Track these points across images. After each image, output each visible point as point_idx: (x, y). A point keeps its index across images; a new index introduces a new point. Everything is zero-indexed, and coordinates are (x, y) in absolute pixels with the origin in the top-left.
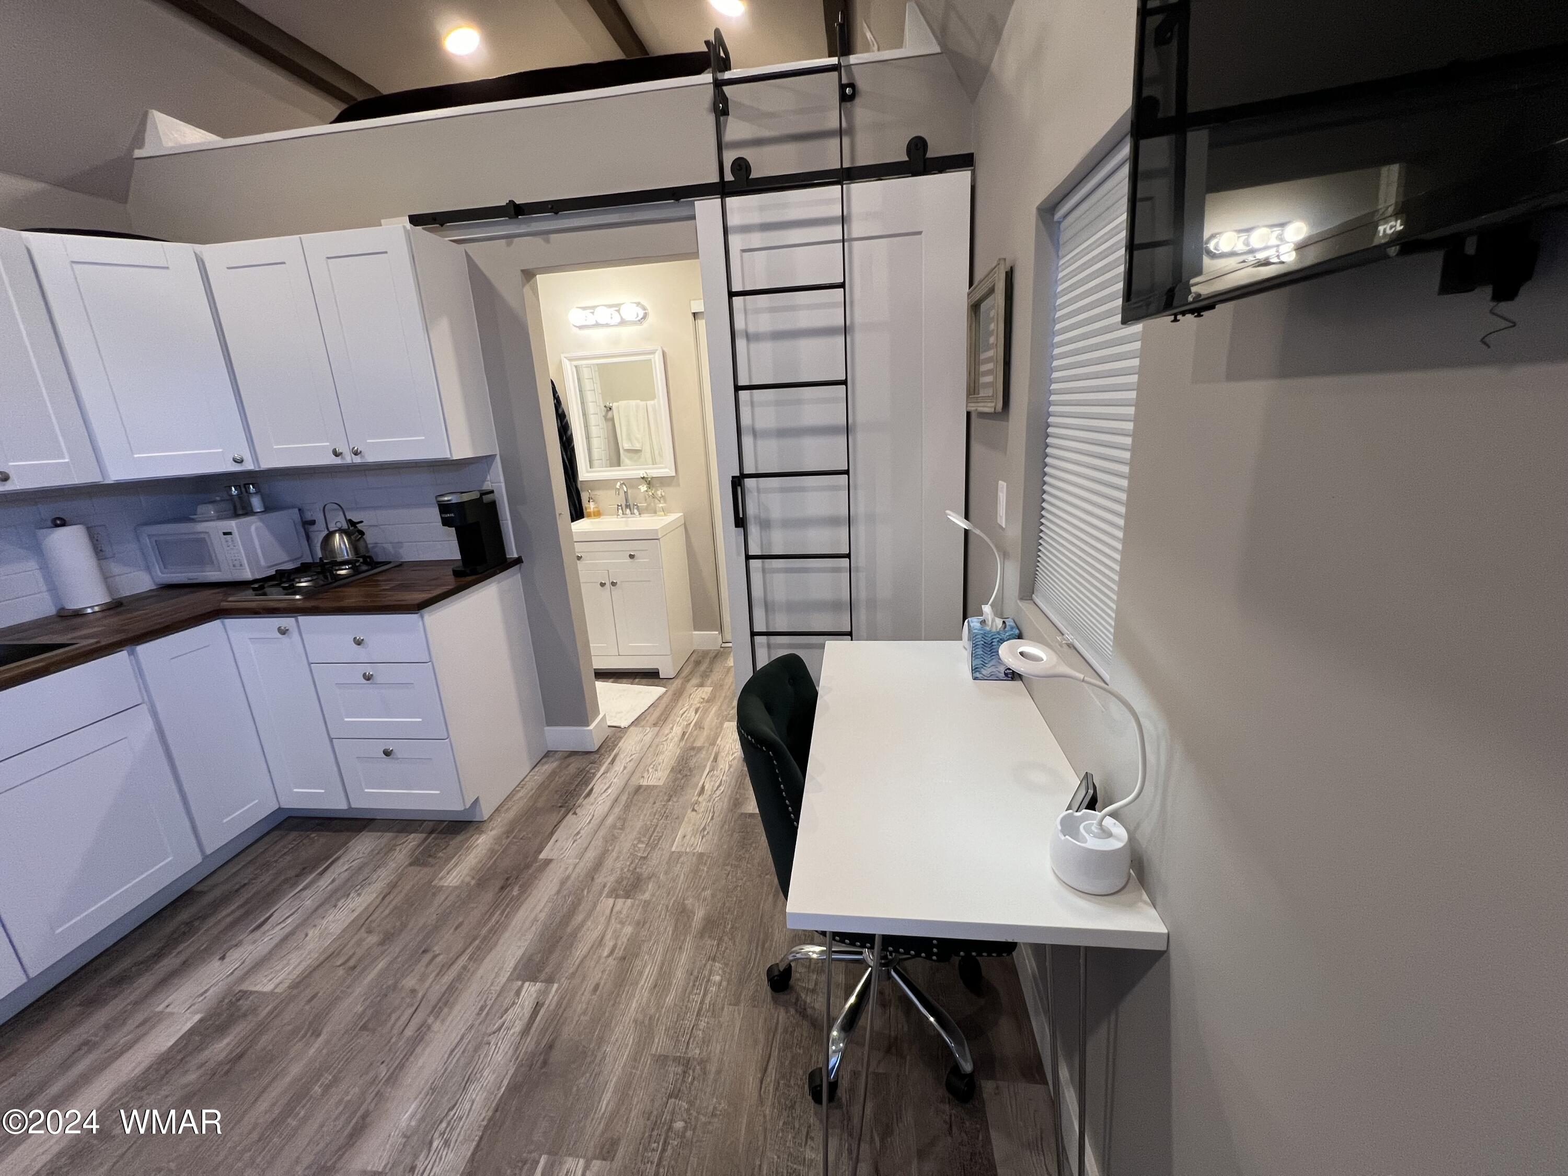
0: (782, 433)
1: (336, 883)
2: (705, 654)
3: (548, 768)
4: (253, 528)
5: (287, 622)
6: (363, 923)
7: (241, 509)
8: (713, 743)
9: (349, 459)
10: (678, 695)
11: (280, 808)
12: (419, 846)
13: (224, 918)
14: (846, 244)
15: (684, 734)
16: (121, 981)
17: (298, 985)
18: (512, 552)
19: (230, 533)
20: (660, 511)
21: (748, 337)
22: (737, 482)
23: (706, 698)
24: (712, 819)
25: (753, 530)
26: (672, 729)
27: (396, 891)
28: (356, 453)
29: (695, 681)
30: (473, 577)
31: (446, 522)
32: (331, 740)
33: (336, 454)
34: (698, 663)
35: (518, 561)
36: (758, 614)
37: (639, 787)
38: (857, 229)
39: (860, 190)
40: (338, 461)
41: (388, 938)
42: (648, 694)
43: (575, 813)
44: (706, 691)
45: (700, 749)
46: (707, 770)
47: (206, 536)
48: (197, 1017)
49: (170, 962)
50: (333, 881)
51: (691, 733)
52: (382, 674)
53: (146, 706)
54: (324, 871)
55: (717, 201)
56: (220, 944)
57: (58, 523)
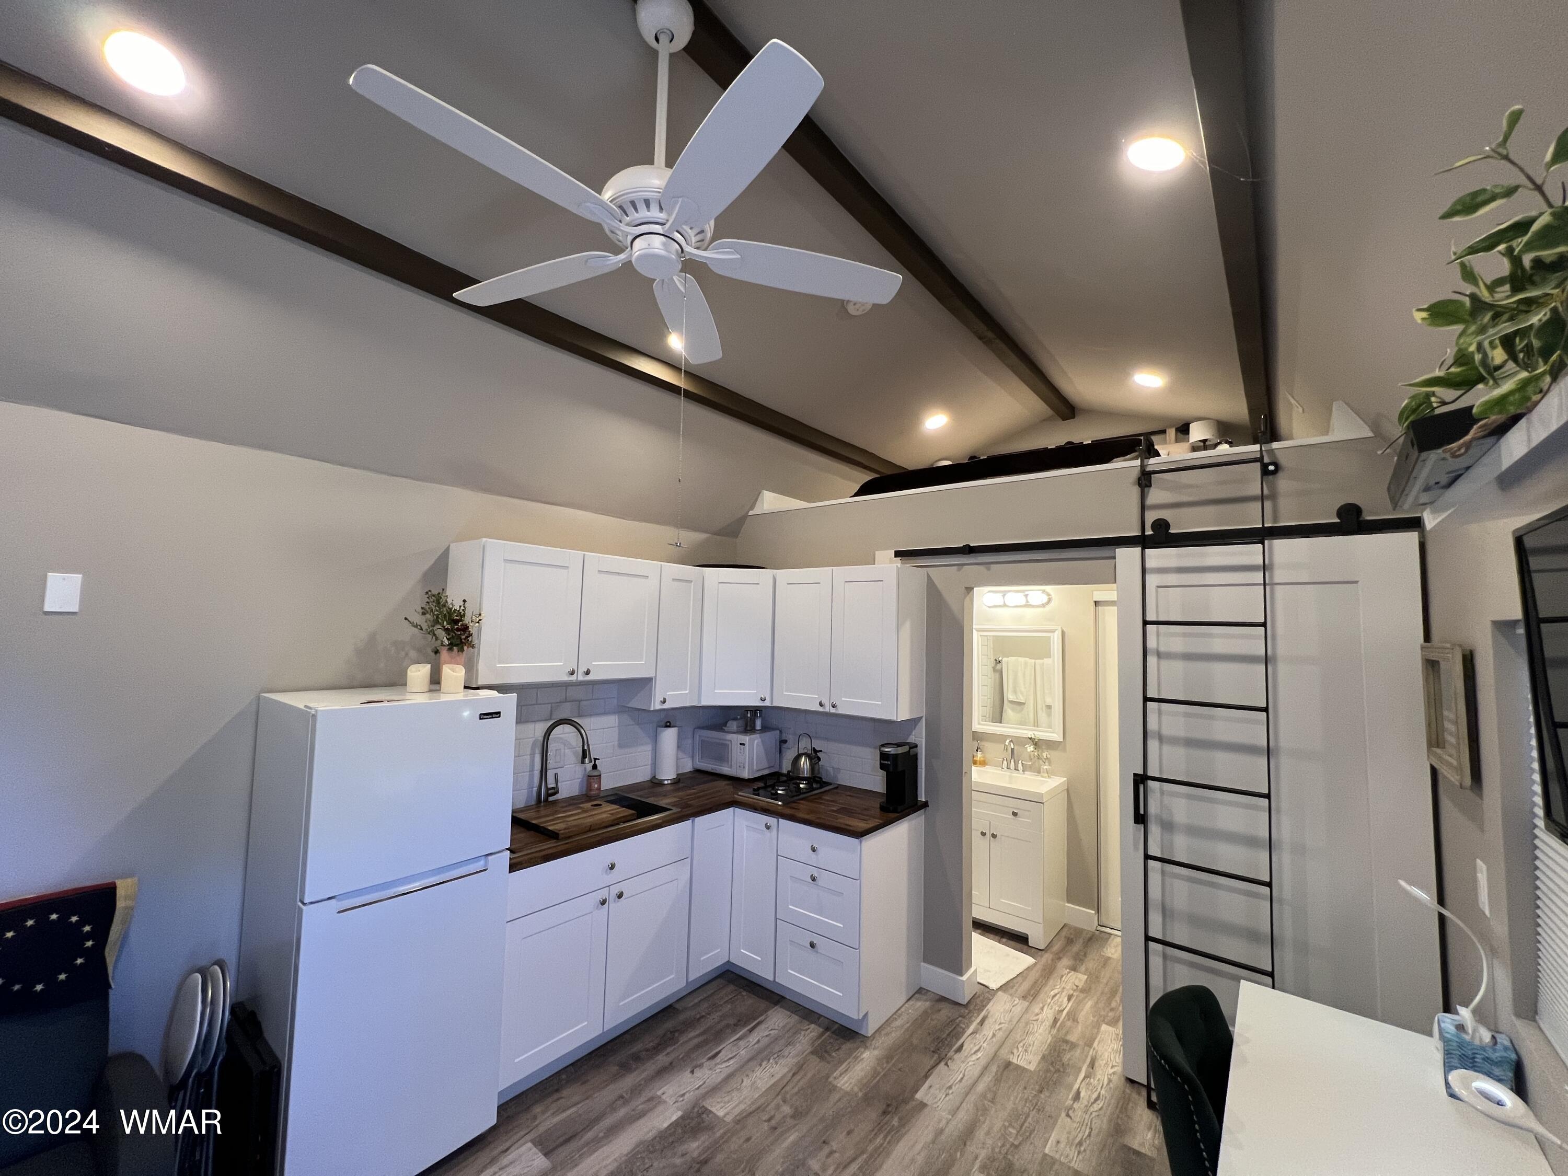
0: (1190, 743)
1: (761, 1045)
2: (1078, 932)
3: (921, 1005)
4: (756, 742)
5: (771, 821)
6: (779, 1089)
7: (748, 729)
8: (1089, 1044)
9: (828, 709)
10: (1048, 972)
11: (729, 962)
12: (818, 1038)
13: (691, 1039)
14: (1268, 588)
15: (1055, 1021)
16: (637, 1059)
17: (740, 1123)
18: (922, 798)
19: (744, 744)
20: (1043, 772)
21: (1159, 655)
22: (1141, 780)
23: (1080, 987)
24: (1089, 1135)
25: (1155, 830)
26: (1042, 1009)
27: (801, 1073)
28: (834, 706)
29: (1066, 961)
30: (896, 815)
31: (883, 767)
32: (776, 919)
33: (821, 705)
34: (1070, 941)
35: (925, 805)
36: (1155, 919)
37: (1008, 1064)
38: (1279, 575)
39: (1281, 547)
40: (821, 709)
41: (797, 1115)
42: (1016, 960)
43: (946, 1064)
44: (1080, 978)
45: (1073, 1046)
46: (1082, 1075)
47: (729, 743)
48: (679, 1114)
49: (662, 1059)
50: (758, 1042)
51: (1063, 1022)
52: (825, 879)
53: (689, 860)
54: (751, 1031)
55: (1137, 550)
56: (689, 1061)
57: (668, 725)
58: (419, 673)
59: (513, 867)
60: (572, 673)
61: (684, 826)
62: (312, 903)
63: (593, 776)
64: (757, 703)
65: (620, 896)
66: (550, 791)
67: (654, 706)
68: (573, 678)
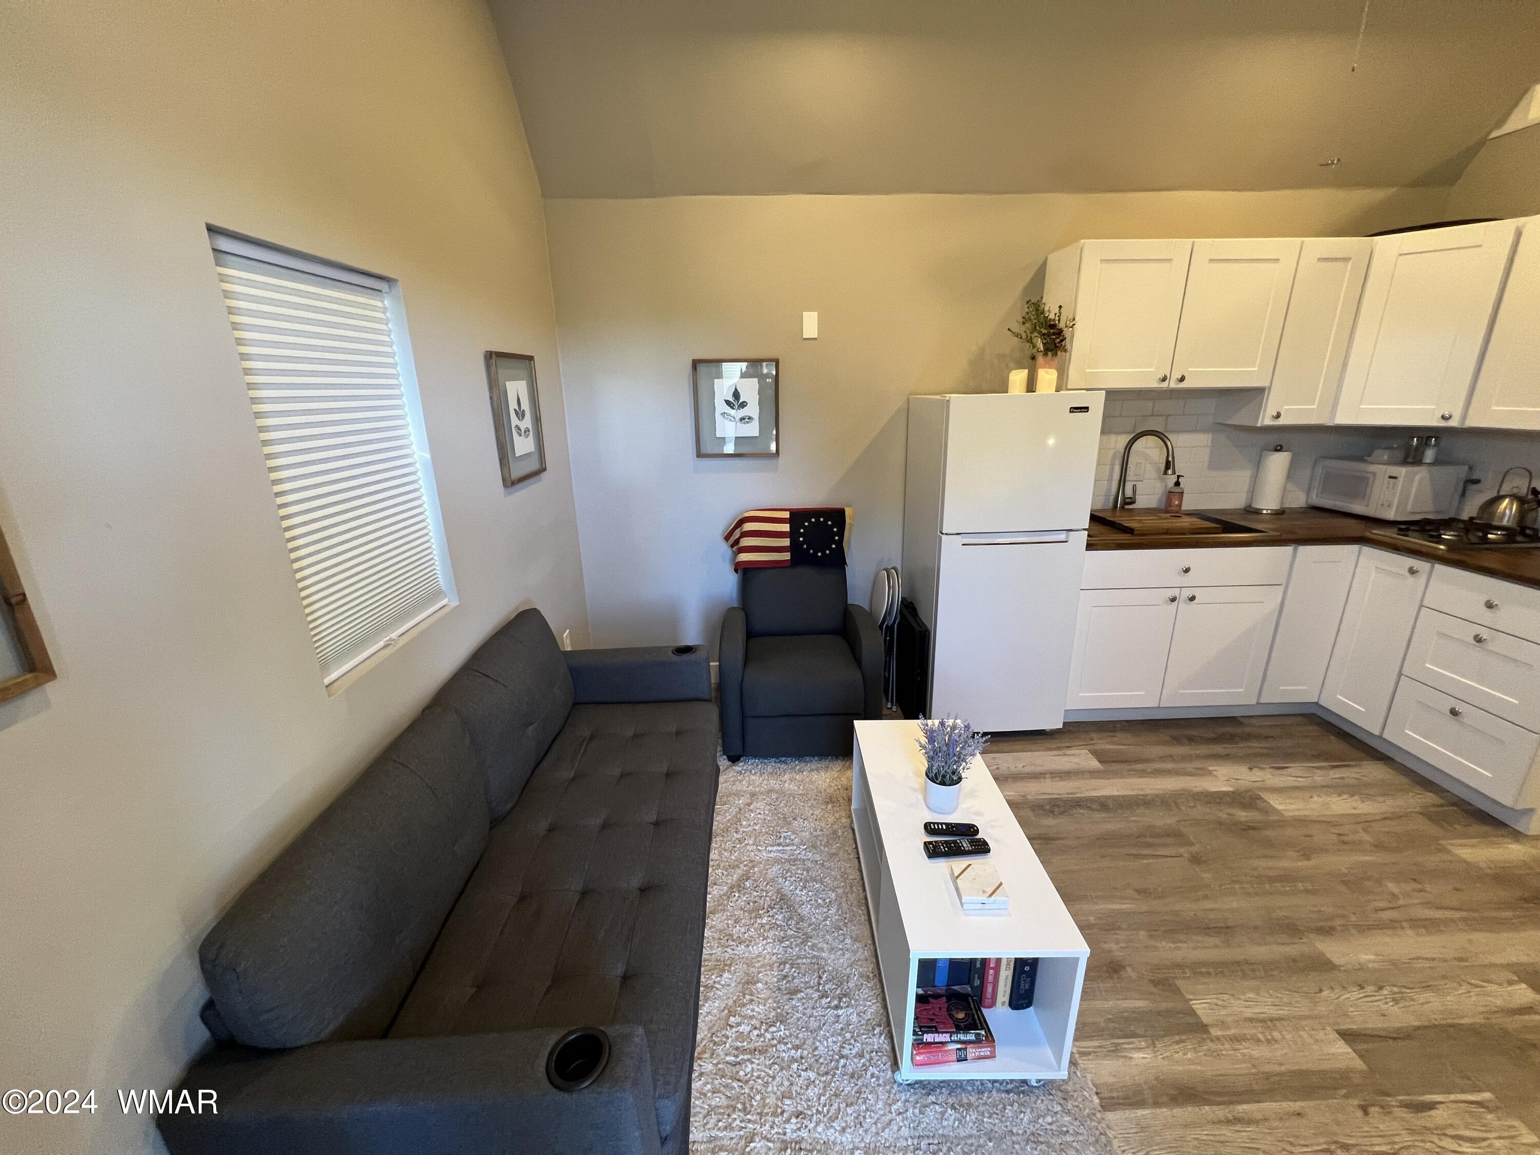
1: (1345, 781)
5: (1421, 565)
11: (1317, 703)
16: (1191, 740)
17: (1301, 822)
19: (1395, 478)
27: (1397, 821)
32: (1400, 674)
47: (1371, 476)
48: (1230, 789)
49: (1218, 749)
50: (1342, 778)
52: (1495, 641)
54: (1335, 766)
56: (1249, 760)
57: (1279, 449)
58: (1018, 377)
60: (1164, 379)
61: (1284, 550)
62: (946, 534)
63: (1176, 492)
64: (1434, 421)
65: (1192, 599)
66: (1127, 500)
67: (1263, 420)
68: (1165, 385)
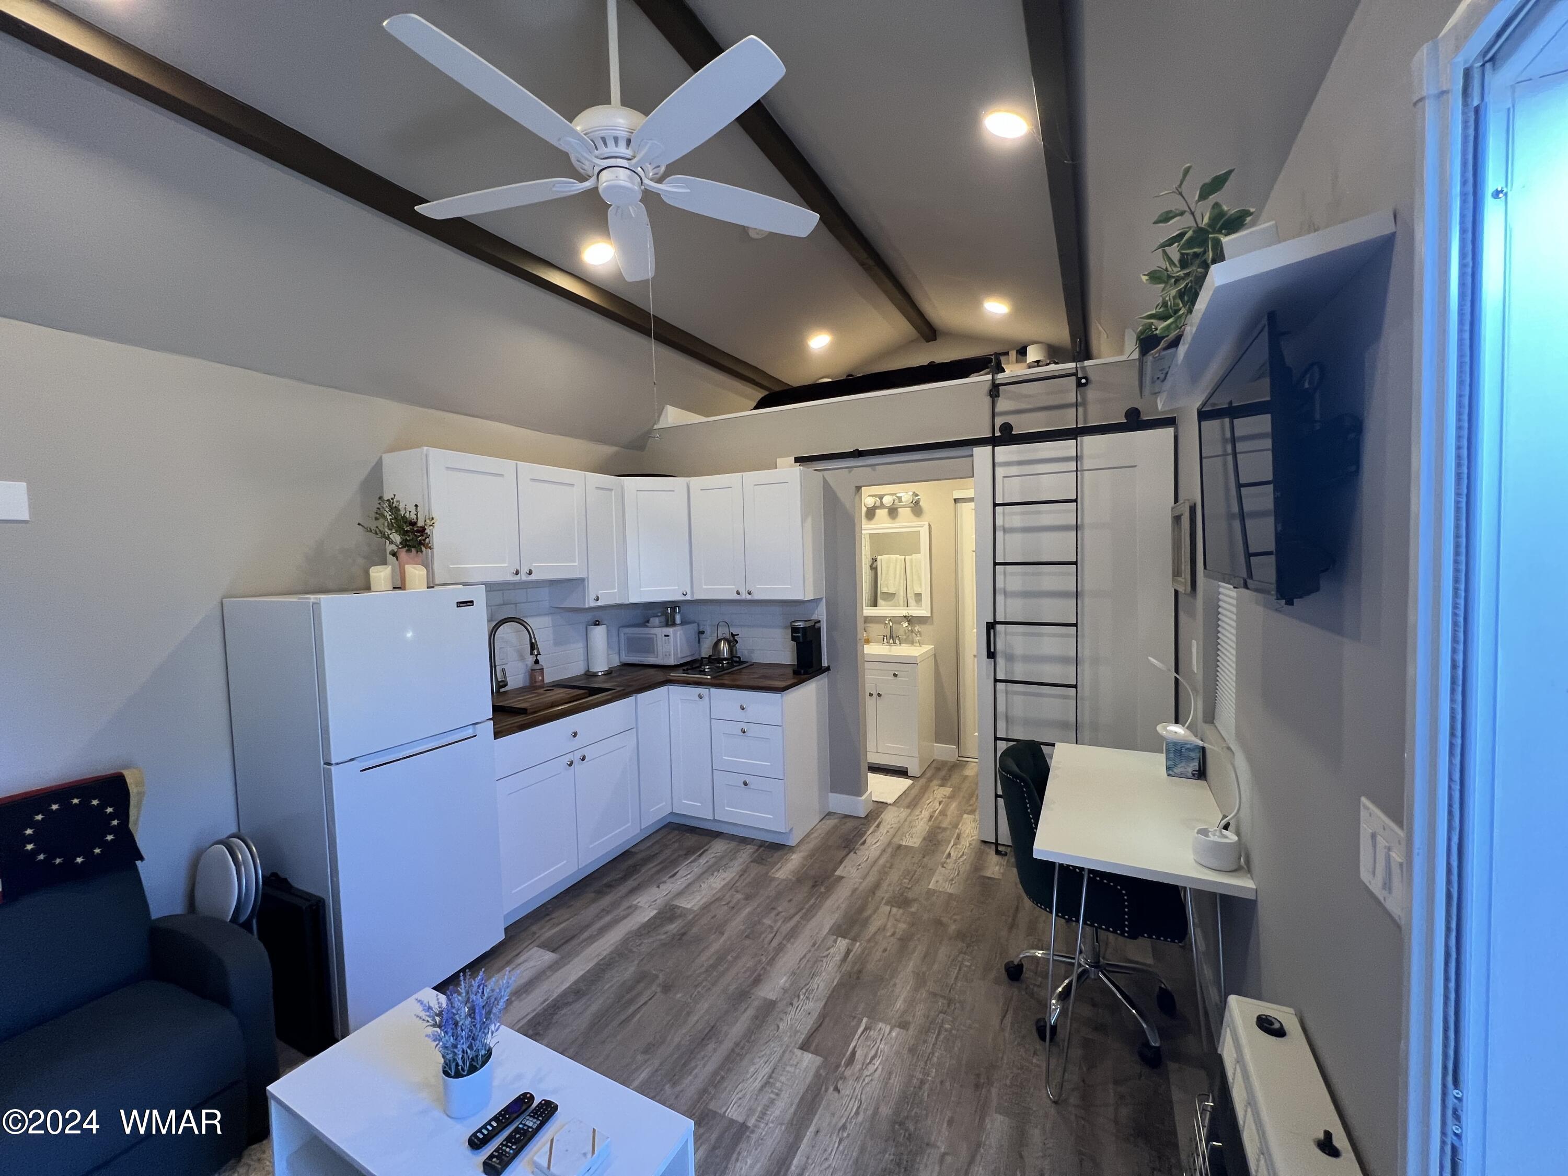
0: (1026, 594)
1: (710, 863)
2: (944, 763)
3: (831, 822)
4: (679, 633)
5: (703, 691)
6: (731, 886)
7: (671, 622)
8: (956, 826)
9: (744, 596)
10: (925, 789)
11: (672, 812)
12: (754, 852)
13: (650, 869)
14: (1079, 473)
15: (931, 817)
16: (610, 886)
17: (706, 907)
18: (825, 664)
19: (668, 636)
20: (916, 643)
21: (1005, 530)
22: (991, 626)
23: (947, 795)
24: (958, 874)
25: (1001, 661)
26: (921, 812)
27: (746, 875)
28: (749, 593)
29: (936, 782)
30: (806, 676)
31: (794, 639)
32: (713, 770)
33: (738, 593)
34: (938, 769)
35: (828, 669)
36: (1001, 725)
37: (899, 847)
38: (1087, 463)
39: (1088, 441)
40: (738, 597)
41: (748, 898)
42: (901, 784)
43: (855, 853)
44: (947, 791)
45: (945, 829)
46: (952, 843)
47: (654, 636)
48: (655, 912)
49: (631, 883)
50: (707, 862)
51: (936, 817)
52: (753, 730)
53: (635, 729)
54: (700, 855)
55: (989, 449)
56: (654, 880)
57: (597, 623)
58: (381, 575)
59: (497, 735)
60: (517, 573)
61: (630, 700)
62: (337, 764)
63: (536, 670)
64: (678, 597)
65: (583, 759)
66: (501, 684)
67: (589, 603)
68: (517, 578)
